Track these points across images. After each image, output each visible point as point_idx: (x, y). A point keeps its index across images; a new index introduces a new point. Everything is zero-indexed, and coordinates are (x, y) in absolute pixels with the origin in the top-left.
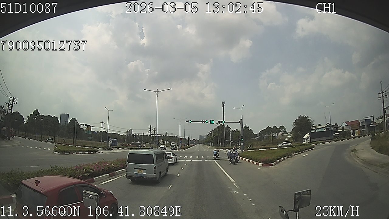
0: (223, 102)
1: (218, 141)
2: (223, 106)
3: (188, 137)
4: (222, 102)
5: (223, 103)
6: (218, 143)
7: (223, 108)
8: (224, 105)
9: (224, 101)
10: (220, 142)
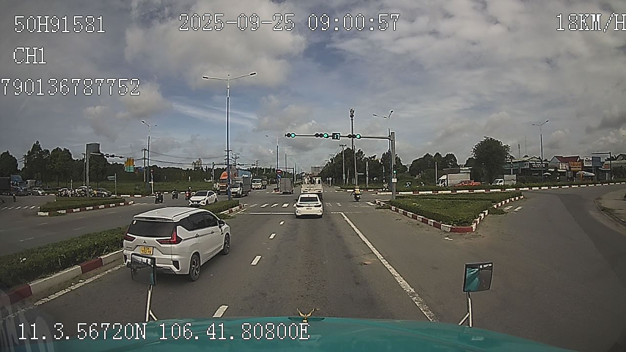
0: (351, 109)
1: (344, 175)
2: (352, 116)
3: (293, 168)
6: (344, 178)
7: (352, 120)
10: (346, 178)
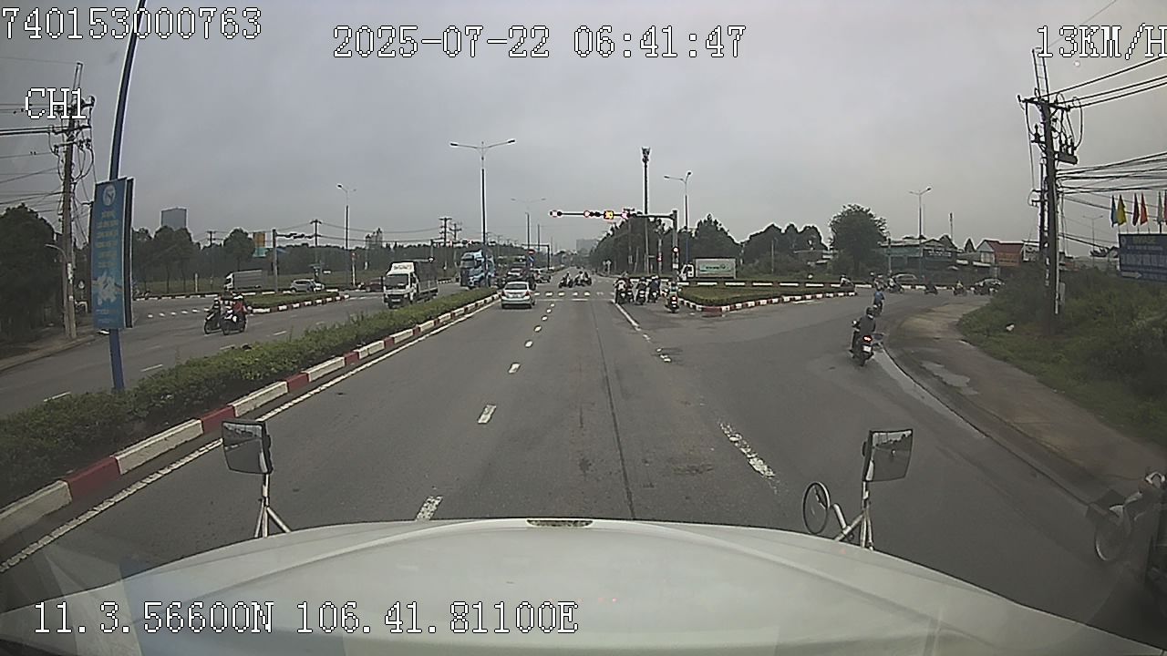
0: (644, 150)
1: (631, 257)
2: (645, 160)
3: (548, 246)
4: (641, 151)
5: (646, 152)
6: (631, 262)
7: (646, 166)
8: (649, 157)
9: (647, 148)
